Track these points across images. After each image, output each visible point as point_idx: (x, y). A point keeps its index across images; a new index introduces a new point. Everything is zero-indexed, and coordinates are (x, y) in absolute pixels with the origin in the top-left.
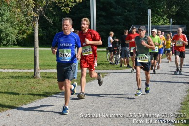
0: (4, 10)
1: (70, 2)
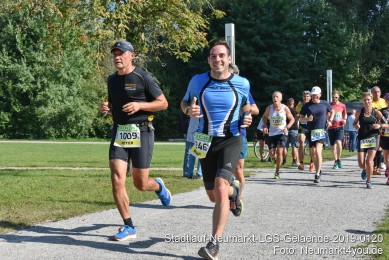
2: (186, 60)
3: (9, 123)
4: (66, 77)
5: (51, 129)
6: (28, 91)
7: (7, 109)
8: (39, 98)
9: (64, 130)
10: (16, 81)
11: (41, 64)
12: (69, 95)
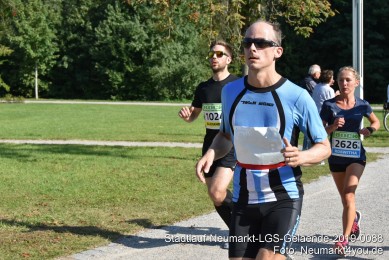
0: (189, 32)
1: (312, 16)
2: (307, 35)
3: (122, 84)
4: (182, 34)
5: (165, 91)
6: (141, 50)
7: (120, 69)
8: (152, 57)
9: (178, 91)
10: (129, 39)
11: (155, 20)
12: (184, 54)
